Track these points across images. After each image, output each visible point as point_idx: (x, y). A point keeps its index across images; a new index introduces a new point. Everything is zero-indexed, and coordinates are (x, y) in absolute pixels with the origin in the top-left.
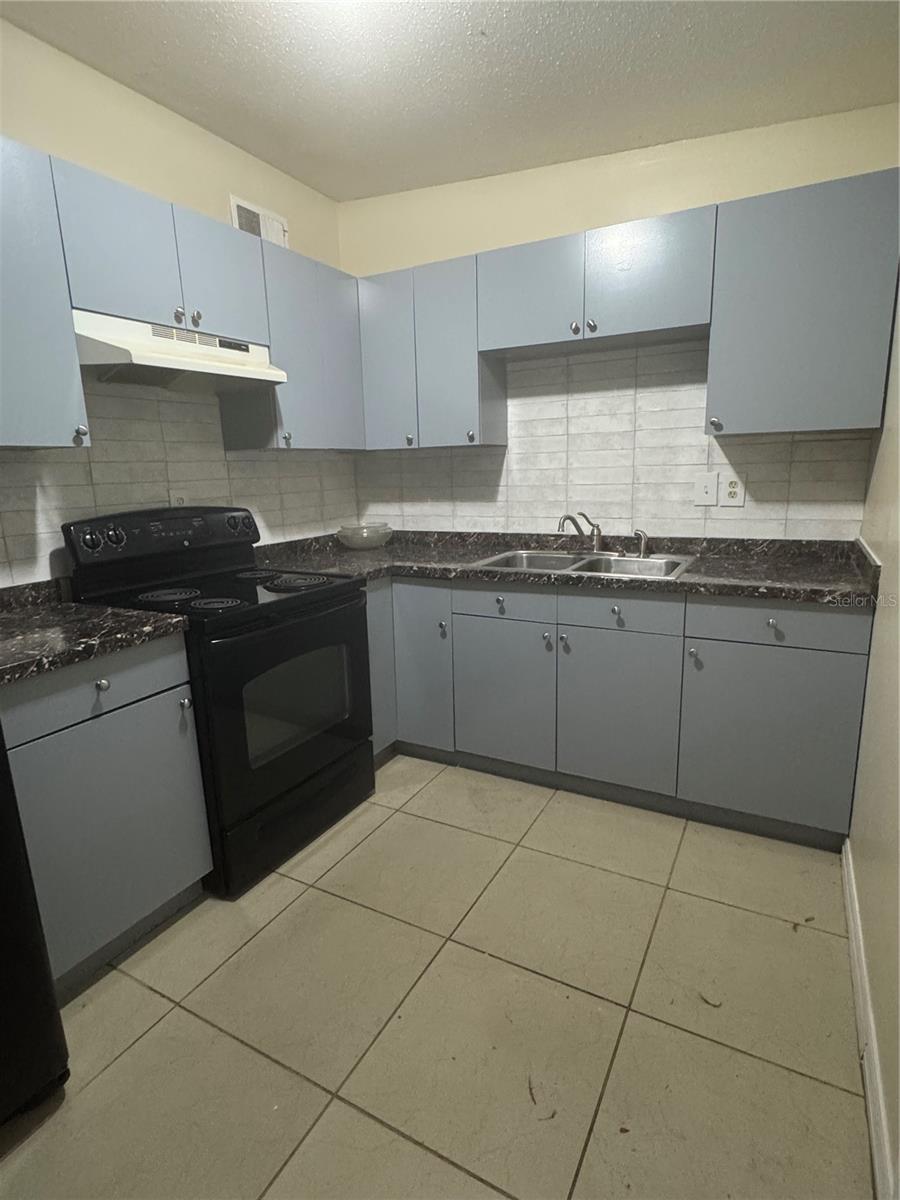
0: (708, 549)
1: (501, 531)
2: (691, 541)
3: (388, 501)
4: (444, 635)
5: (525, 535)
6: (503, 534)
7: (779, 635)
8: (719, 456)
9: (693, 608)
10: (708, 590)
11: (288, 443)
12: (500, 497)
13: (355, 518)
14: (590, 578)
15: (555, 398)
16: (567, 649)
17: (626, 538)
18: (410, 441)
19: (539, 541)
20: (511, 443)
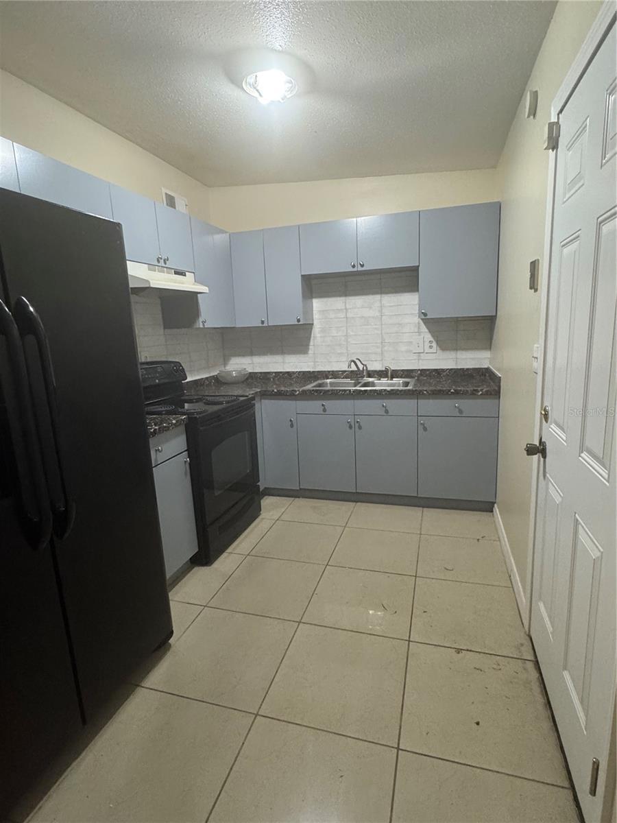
0: (421, 375)
1: (312, 370)
2: (412, 371)
3: (243, 356)
4: (292, 426)
5: (325, 371)
6: (313, 372)
7: (461, 411)
8: (424, 328)
9: (421, 402)
10: (428, 392)
11: (204, 325)
12: (310, 352)
13: (223, 366)
14: (371, 390)
15: (339, 298)
16: (360, 428)
17: (380, 371)
18: (263, 322)
19: (334, 374)
20: (315, 322)
